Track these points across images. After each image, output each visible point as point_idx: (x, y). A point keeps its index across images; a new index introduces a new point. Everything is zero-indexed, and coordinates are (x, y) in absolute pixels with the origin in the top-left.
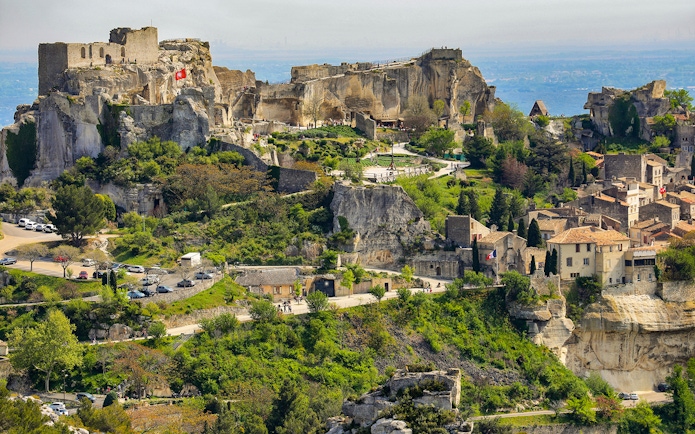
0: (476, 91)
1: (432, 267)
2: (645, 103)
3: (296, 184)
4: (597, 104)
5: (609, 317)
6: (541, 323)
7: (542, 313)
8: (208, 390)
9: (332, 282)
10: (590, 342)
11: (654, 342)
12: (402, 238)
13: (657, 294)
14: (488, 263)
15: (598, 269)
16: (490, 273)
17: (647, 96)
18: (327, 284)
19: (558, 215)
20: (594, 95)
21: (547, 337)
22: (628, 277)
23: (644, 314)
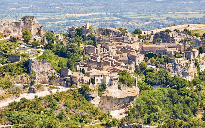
0: (38, 28)
1: (58, 83)
2: (85, 31)
3: (14, 60)
4: (71, 31)
5: (109, 95)
6: (93, 98)
7: (93, 95)
8: (14, 123)
9: (34, 89)
10: (103, 102)
11: (119, 101)
12: (48, 75)
13: (119, 88)
14: (75, 81)
15: (104, 82)
16: (76, 84)
17: (85, 28)
18: (32, 89)
19: (84, 66)
20: (70, 28)
21: (95, 102)
22: (112, 84)
23: (117, 94)
